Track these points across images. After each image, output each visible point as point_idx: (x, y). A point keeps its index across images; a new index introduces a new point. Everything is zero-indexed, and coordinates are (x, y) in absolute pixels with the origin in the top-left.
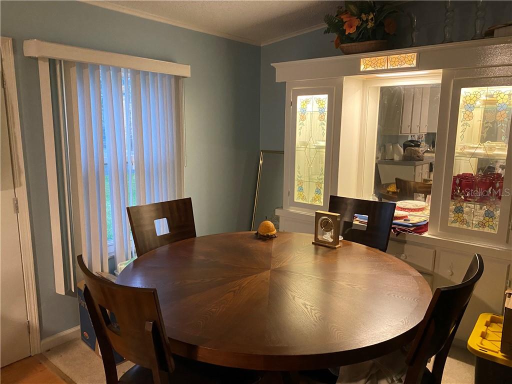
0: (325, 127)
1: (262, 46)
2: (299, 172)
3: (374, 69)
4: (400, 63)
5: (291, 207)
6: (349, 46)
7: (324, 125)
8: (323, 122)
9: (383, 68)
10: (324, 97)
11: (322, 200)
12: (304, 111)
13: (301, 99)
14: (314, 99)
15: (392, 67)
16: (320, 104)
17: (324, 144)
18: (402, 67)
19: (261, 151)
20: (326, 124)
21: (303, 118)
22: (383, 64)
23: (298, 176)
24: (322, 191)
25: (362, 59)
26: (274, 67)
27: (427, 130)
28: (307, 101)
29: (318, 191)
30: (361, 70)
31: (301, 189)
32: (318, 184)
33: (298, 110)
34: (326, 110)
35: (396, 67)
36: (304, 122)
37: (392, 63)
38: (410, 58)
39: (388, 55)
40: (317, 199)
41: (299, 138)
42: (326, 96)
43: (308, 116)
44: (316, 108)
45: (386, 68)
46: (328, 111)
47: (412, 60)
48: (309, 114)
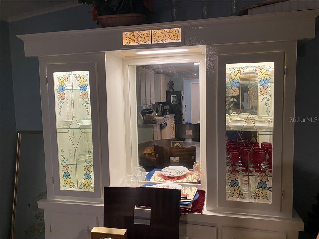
0: (89, 106)
1: (9, 21)
2: (63, 156)
3: (137, 44)
4: (165, 38)
5: (57, 196)
6: (108, 18)
7: (88, 103)
8: (86, 100)
9: (147, 43)
10: (86, 74)
11: (93, 185)
12: (62, 89)
13: (58, 76)
14: (73, 75)
15: (156, 42)
16: (80, 81)
17: (89, 122)
18: (167, 42)
19: (18, 132)
20: (89, 102)
21: (63, 97)
22: (147, 38)
23: (63, 161)
24: (92, 175)
25: (123, 33)
26: (21, 40)
27: (155, 101)
28: (65, 78)
29: (87, 176)
30: (124, 44)
31: (67, 175)
32: (87, 168)
33: (56, 87)
34: (88, 87)
35: (161, 42)
36: (64, 101)
37: (156, 38)
38: (174, 33)
39: (151, 30)
40: (87, 185)
41: (60, 119)
42: (87, 73)
43: (68, 94)
44: (77, 85)
45: (150, 43)
46: (90, 89)
47: (176, 35)
48: (69, 92)
